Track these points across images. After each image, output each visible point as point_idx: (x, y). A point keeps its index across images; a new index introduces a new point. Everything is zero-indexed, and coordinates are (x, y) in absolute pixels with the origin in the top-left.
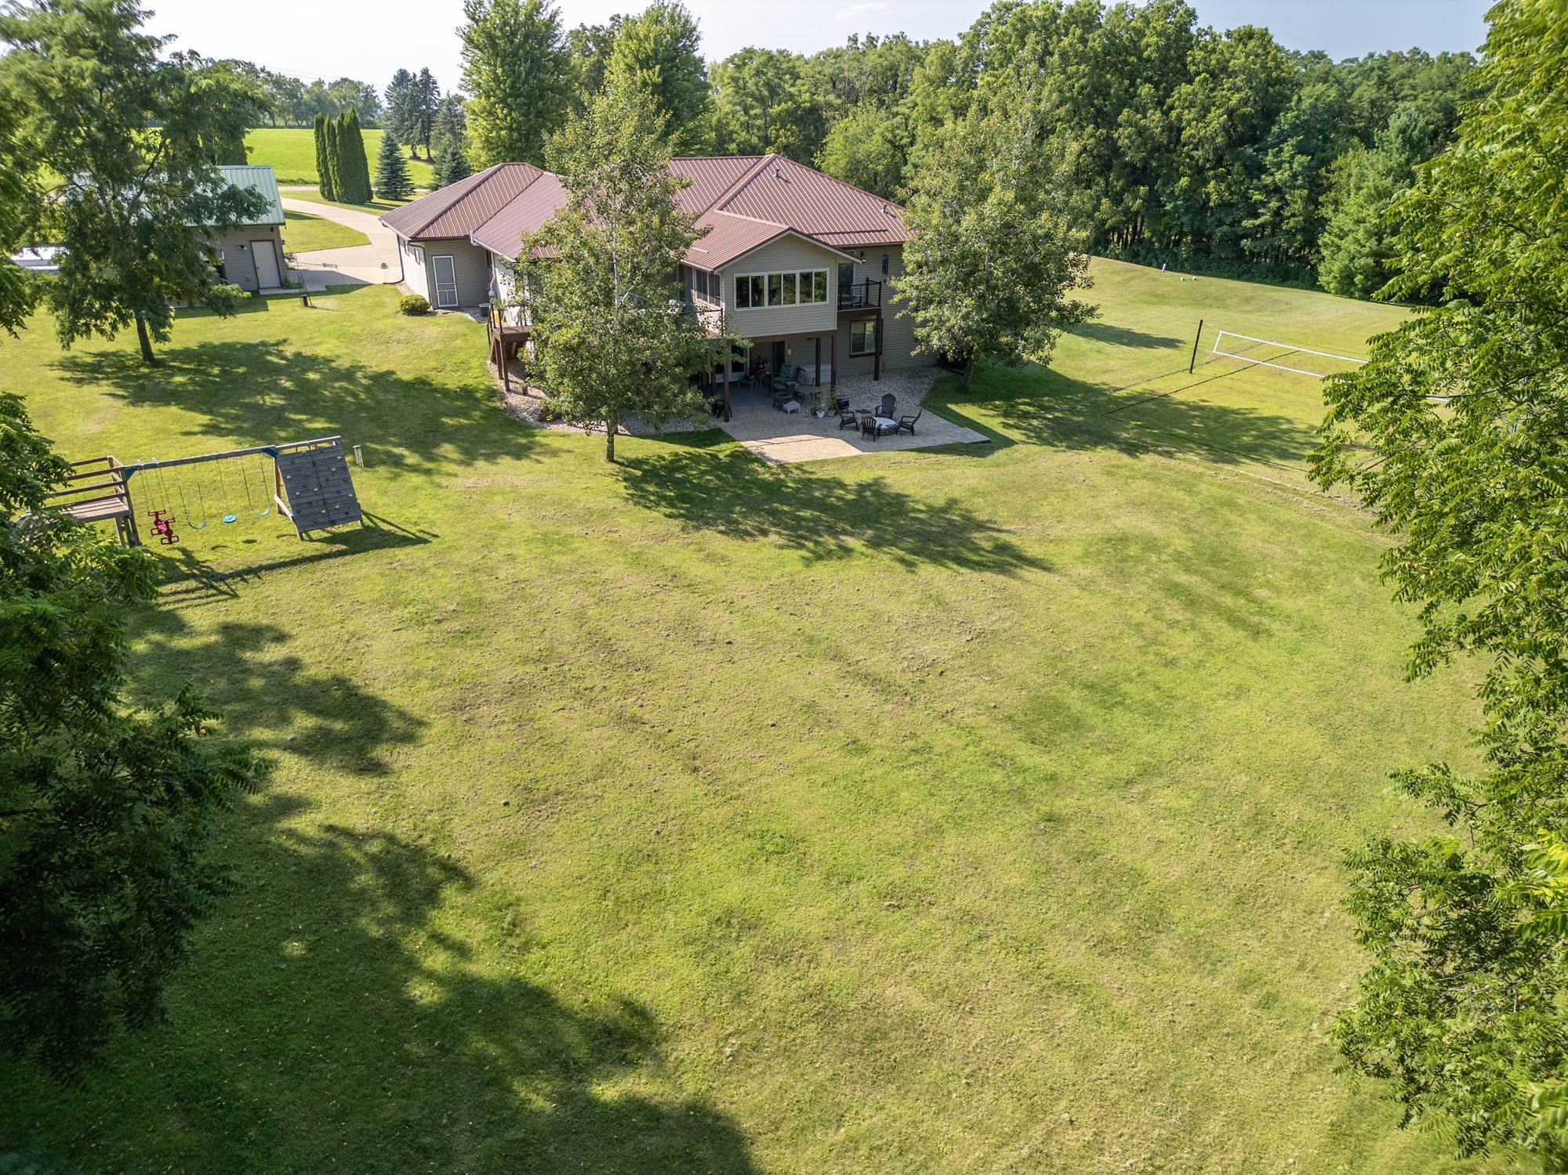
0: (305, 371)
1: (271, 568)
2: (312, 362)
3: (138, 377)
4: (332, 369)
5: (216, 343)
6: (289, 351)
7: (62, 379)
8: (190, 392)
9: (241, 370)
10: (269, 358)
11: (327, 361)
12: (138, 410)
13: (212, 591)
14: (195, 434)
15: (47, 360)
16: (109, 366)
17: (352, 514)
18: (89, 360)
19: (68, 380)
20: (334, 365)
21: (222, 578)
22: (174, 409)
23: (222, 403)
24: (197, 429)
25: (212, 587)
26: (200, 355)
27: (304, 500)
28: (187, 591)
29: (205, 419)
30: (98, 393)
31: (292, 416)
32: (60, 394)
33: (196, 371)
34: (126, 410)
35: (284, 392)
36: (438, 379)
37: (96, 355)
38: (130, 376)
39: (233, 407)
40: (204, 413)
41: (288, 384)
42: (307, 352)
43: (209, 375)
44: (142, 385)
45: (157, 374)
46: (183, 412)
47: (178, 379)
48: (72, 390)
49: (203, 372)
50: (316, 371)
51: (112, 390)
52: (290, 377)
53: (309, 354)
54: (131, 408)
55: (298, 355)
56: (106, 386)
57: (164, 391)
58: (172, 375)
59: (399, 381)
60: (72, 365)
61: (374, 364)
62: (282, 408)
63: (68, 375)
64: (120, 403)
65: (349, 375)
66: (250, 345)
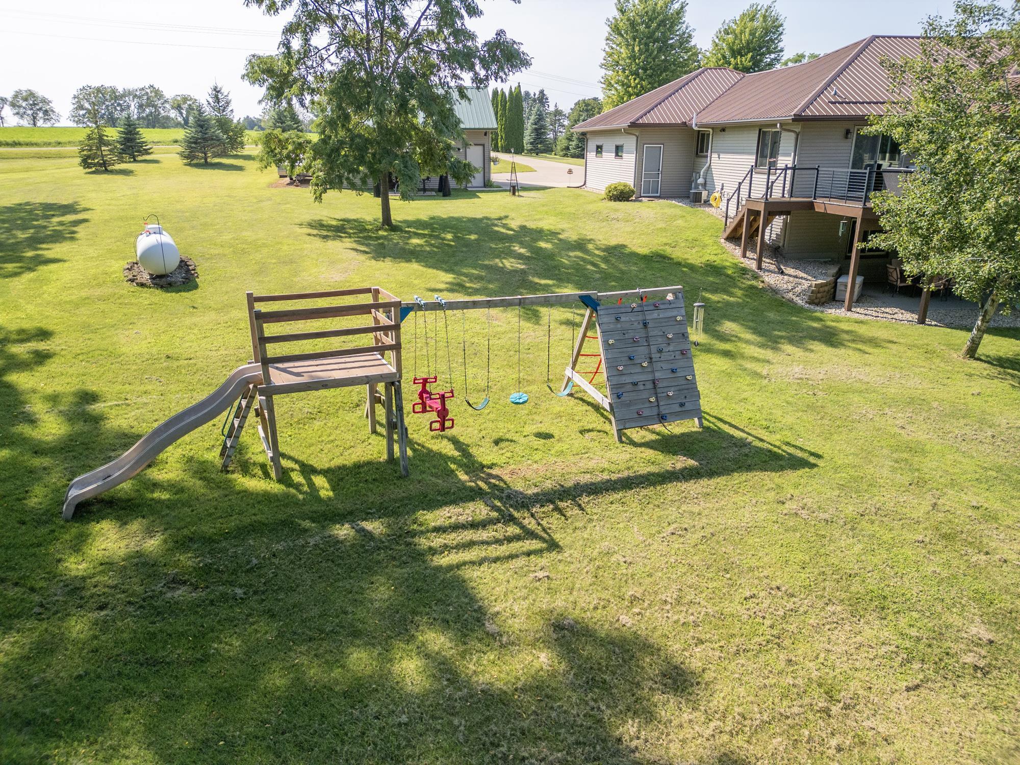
0: (536, 240)
1: (595, 489)
2: (539, 234)
3: (378, 238)
4: (560, 240)
5: (445, 216)
6: (514, 224)
7: (309, 235)
8: (429, 252)
9: (473, 237)
10: (496, 228)
11: (554, 234)
12: (380, 264)
13: (513, 530)
14: (441, 291)
15: (297, 221)
16: (351, 228)
17: (688, 406)
18: (334, 223)
19: (314, 235)
20: (560, 236)
21: (525, 502)
22: (415, 266)
23: (461, 262)
24: (443, 286)
25: (512, 519)
26: (431, 224)
27: (628, 379)
28: (474, 525)
29: (449, 277)
30: (342, 248)
31: (536, 280)
32: (305, 246)
33: (430, 236)
34: (368, 263)
35: (520, 257)
36: (677, 254)
37: (341, 220)
38: (370, 238)
39: (475, 268)
40: (446, 271)
41: (522, 251)
42: (531, 225)
43: (444, 239)
44: (382, 244)
45: (395, 237)
46: (425, 269)
47: (415, 241)
48: (318, 243)
49: (437, 237)
50: (547, 241)
51: (355, 246)
52: (522, 244)
53: (534, 227)
54: (373, 262)
55: (523, 228)
56: (348, 243)
57: (404, 249)
58: (409, 238)
59: (634, 255)
60: (319, 225)
61: (601, 237)
62: (523, 272)
63: (315, 232)
64: (362, 257)
65: (580, 245)
66: (475, 219)
